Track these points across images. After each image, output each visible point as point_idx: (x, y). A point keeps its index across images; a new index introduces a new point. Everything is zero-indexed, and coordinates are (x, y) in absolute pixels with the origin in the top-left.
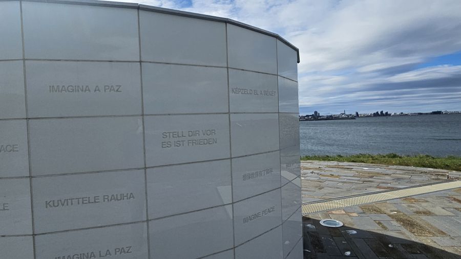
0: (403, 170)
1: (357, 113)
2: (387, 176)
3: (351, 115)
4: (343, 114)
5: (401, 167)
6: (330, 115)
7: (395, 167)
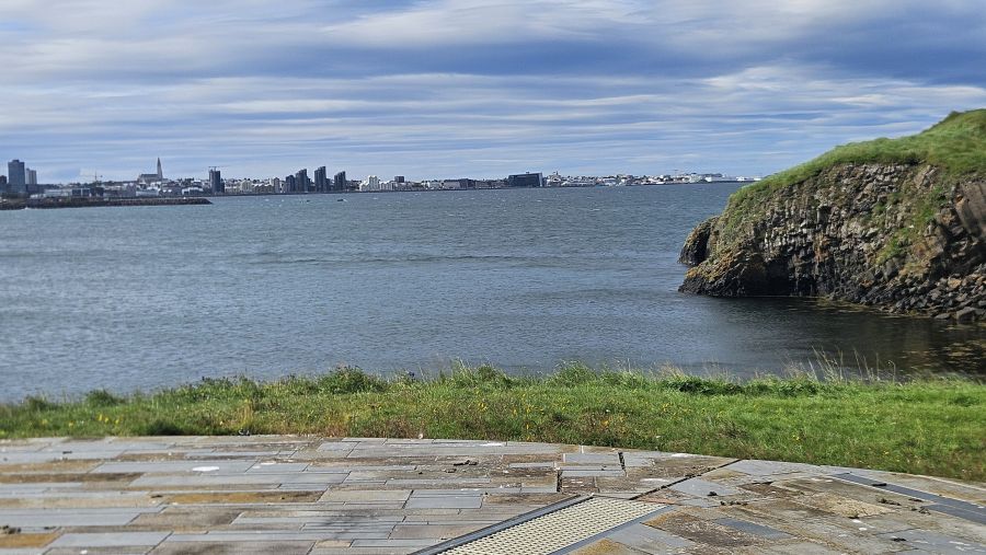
0: (381, 460)
1: (216, 175)
2: (302, 504)
3: (188, 183)
4: (150, 178)
5: (374, 445)
6: (90, 181)
7: (346, 445)
